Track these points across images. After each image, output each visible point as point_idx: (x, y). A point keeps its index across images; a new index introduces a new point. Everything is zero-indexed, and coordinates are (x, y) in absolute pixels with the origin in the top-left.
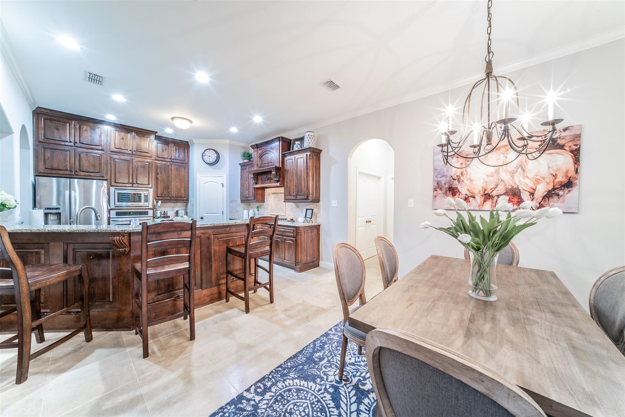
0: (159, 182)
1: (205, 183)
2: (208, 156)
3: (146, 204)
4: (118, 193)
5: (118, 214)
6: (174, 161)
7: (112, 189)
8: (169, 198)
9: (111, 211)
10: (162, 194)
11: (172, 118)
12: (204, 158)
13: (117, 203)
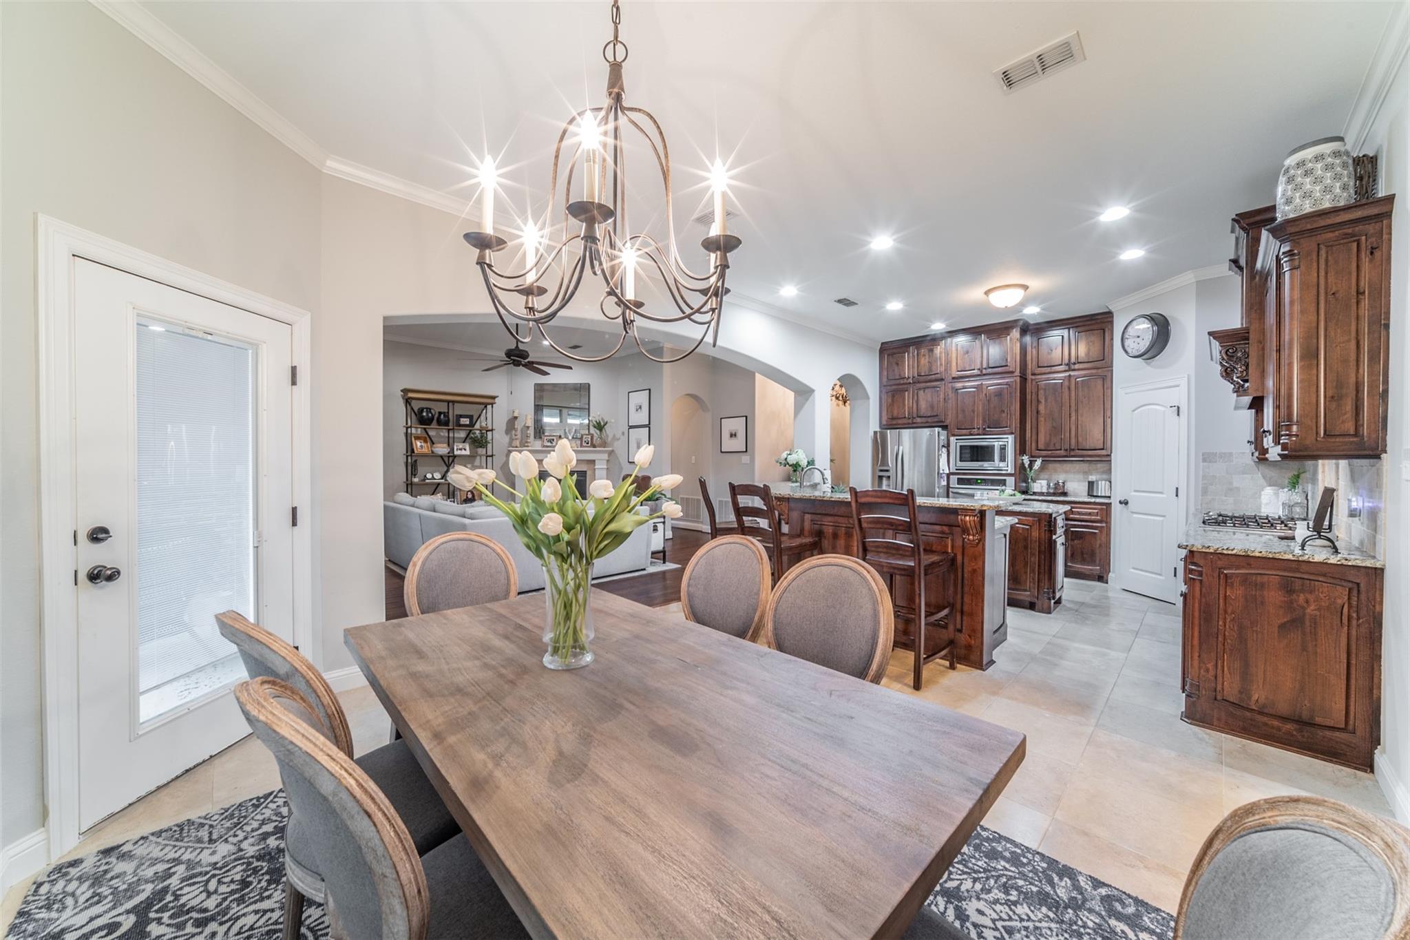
0: (1043, 419)
1: (1134, 411)
2: (1134, 337)
3: (1002, 464)
4: (961, 446)
5: (960, 481)
6: (1077, 366)
7: (952, 439)
8: (1062, 453)
9: (951, 476)
10: (1048, 444)
11: (987, 293)
12: (1127, 343)
13: (960, 464)
